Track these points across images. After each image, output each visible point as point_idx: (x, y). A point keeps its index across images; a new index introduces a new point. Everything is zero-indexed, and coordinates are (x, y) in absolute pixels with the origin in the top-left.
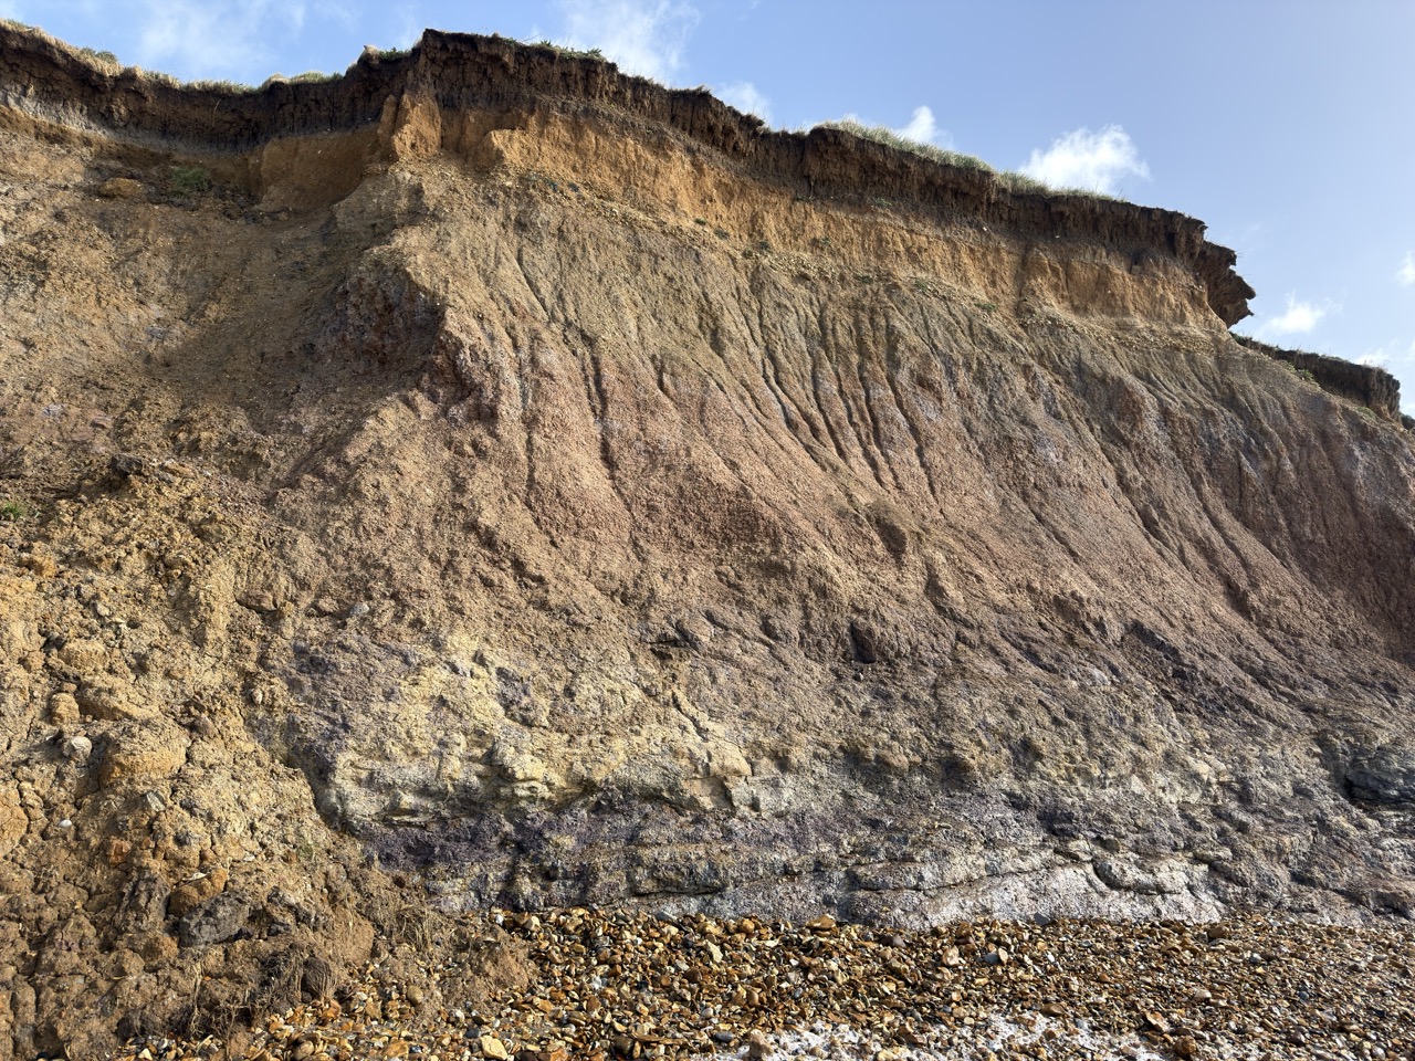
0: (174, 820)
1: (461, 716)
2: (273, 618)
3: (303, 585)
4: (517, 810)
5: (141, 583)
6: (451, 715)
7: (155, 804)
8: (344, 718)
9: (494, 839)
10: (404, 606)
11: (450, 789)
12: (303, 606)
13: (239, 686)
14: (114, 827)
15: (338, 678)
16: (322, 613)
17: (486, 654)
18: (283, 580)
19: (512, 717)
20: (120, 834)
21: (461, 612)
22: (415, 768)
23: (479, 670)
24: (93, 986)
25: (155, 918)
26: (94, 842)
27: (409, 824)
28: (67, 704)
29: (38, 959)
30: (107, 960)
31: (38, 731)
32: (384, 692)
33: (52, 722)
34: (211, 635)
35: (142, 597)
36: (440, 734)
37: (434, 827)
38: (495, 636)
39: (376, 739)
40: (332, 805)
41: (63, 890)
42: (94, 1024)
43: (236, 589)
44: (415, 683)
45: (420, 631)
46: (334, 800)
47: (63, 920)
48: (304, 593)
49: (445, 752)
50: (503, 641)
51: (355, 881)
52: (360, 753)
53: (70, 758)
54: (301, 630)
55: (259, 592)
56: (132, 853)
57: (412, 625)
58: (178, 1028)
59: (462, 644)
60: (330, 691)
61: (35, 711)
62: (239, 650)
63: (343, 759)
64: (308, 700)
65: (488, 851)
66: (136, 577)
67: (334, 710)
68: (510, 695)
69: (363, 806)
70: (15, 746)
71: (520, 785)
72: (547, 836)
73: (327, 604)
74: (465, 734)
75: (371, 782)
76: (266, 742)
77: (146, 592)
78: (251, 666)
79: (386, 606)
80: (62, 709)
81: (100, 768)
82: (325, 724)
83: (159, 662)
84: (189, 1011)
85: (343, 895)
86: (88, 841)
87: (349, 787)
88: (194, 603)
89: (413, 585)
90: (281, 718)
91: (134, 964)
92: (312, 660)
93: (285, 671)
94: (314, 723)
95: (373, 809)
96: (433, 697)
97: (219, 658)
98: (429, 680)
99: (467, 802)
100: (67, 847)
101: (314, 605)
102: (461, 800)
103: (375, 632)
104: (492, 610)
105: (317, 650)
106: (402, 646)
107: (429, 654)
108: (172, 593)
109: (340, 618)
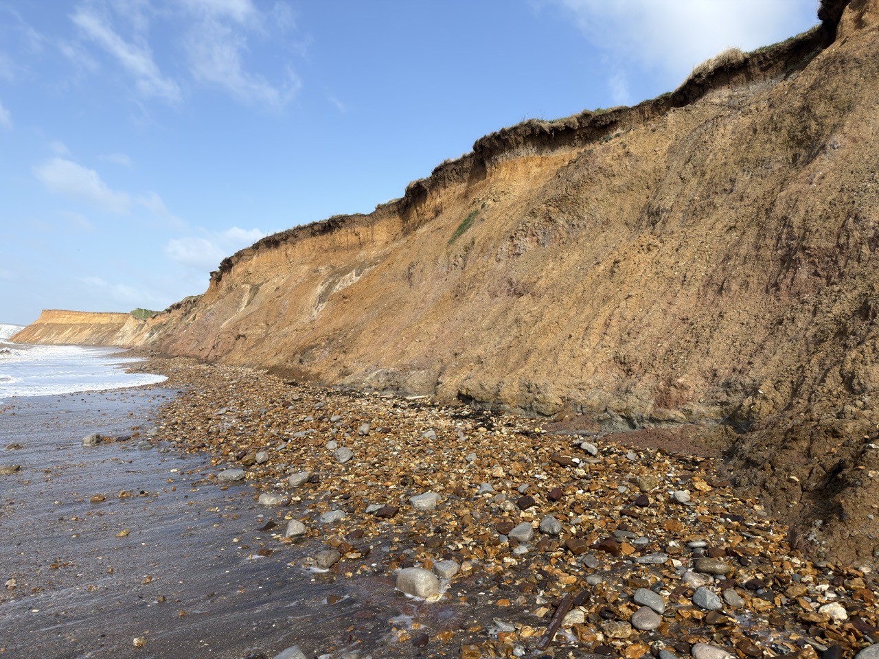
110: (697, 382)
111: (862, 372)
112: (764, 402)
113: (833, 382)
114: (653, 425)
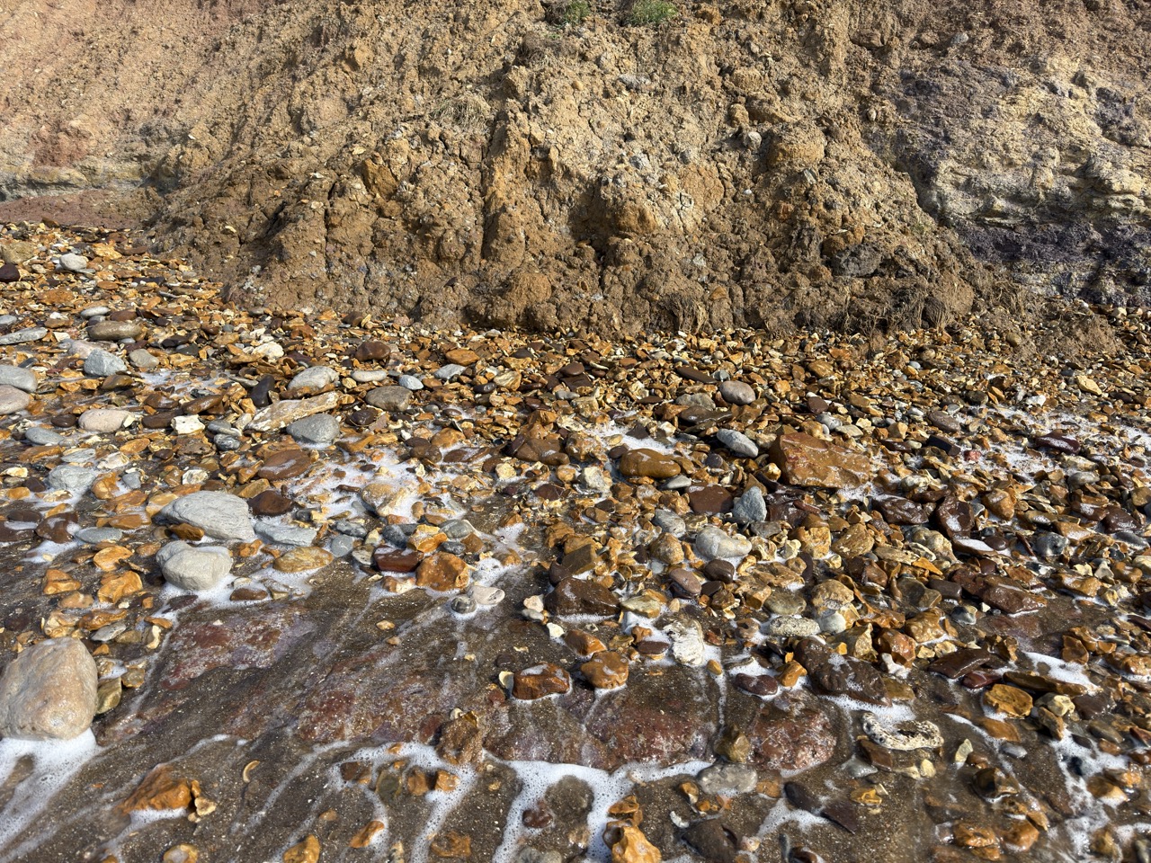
0: (822, 191)
1: (1057, 133)
2: (882, 53)
3: (906, 22)
4: (1108, 221)
5: (779, 28)
6: (1047, 132)
7: (810, 179)
8: (946, 132)
9: (1081, 244)
10: (1003, 33)
11: (1042, 196)
12: (907, 40)
13: (856, 106)
14: (781, 194)
15: (941, 99)
16: (924, 46)
17: (1087, 75)
18: (890, 19)
19: (1111, 137)
20: (785, 199)
21: (1061, 36)
22: (1010, 176)
23: (1079, 91)
24: (778, 291)
25: (814, 253)
26: (769, 204)
27: (999, 225)
28: (741, 112)
29: (741, 272)
30: (785, 278)
31: (723, 131)
32: (983, 110)
33: (732, 125)
34: (833, 67)
35: (781, 38)
36: (1035, 148)
37: (1023, 230)
38: (1097, 57)
39: (975, 150)
40: (933, 203)
41: (751, 232)
42: (781, 313)
43: (850, 29)
44: (1013, 102)
45: (1019, 55)
46: (935, 199)
47: (754, 251)
48: (908, 29)
49: (1039, 164)
50: (1107, 62)
51: (958, 255)
52: (959, 162)
53: (748, 147)
54: (907, 60)
55: (869, 31)
56: (795, 212)
57: (1010, 50)
58: (837, 326)
59: (1062, 66)
60: (933, 110)
61: (720, 117)
62: (855, 79)
63: (944, 166)
64: (914, 118)
65: (1074, 254)
66: (775, 24)
67: (937, 126)
68: (1109, 115)
69: (960, 205)
70: (711, 141)
71: (1115, 197)
72: (1138, 246)
73: (929, 37)
74: (1060, 149)
75: (968, 187)
76: (879, 151)
77: (783, 34)
78: (865, 91)
79: (985, 34)
80: (738, 115)
81: (769, 155)
82: (929, 137)
83: (798, 86)
84: (844, 317)
85: (949, 263)
86: (764, 204)
87: (948, 189)
88: (820, 39)
89: (1013, 12)
90: (891, 132)
91: (804, 282)
92: (917, 84)
93: (894, 95)
94: (919, 136)
95: (968, 209)
96: (1030, 115)
97: (840, 85)
98: (1027, 99)
99: (1057, 209)
100: (751, 207)
101: (918, 39)
102: (1051, 208)
103: (975, 57)
104: (1095, 33)
105: (922, 75)
106: (1001, 69)
107: (1027, 76)
108: (802, 34)
109: (940, 49)
110: (102, 128)
111: (311, 107)
112: (196, 151)
113: (280, 123)
114: (34, 193)
